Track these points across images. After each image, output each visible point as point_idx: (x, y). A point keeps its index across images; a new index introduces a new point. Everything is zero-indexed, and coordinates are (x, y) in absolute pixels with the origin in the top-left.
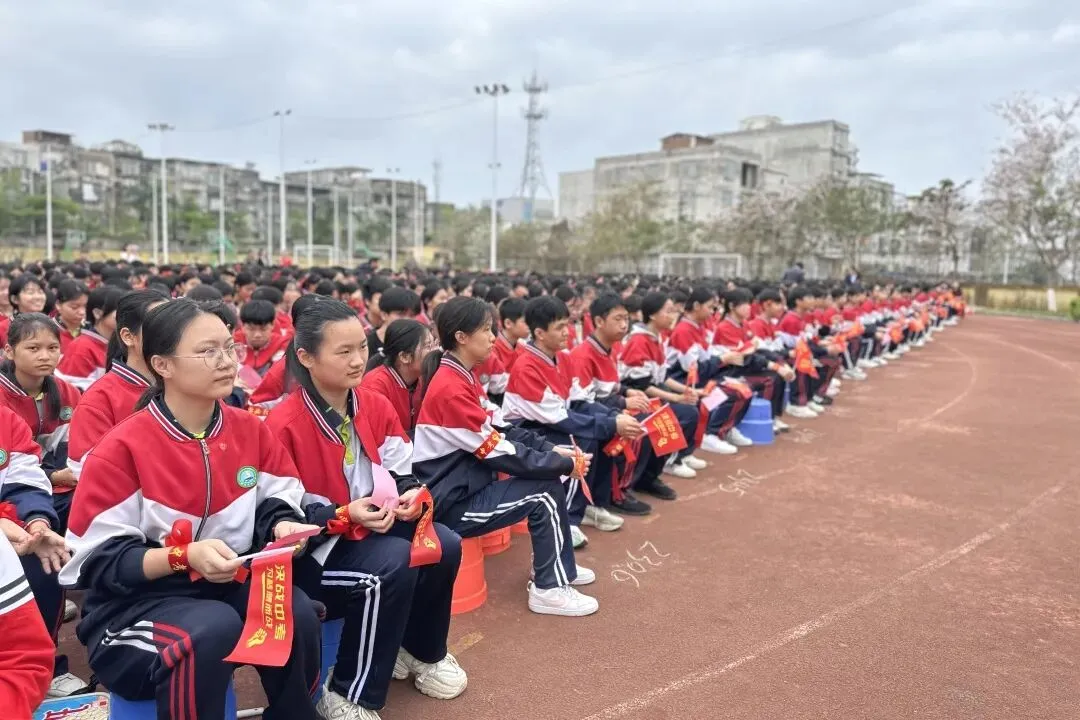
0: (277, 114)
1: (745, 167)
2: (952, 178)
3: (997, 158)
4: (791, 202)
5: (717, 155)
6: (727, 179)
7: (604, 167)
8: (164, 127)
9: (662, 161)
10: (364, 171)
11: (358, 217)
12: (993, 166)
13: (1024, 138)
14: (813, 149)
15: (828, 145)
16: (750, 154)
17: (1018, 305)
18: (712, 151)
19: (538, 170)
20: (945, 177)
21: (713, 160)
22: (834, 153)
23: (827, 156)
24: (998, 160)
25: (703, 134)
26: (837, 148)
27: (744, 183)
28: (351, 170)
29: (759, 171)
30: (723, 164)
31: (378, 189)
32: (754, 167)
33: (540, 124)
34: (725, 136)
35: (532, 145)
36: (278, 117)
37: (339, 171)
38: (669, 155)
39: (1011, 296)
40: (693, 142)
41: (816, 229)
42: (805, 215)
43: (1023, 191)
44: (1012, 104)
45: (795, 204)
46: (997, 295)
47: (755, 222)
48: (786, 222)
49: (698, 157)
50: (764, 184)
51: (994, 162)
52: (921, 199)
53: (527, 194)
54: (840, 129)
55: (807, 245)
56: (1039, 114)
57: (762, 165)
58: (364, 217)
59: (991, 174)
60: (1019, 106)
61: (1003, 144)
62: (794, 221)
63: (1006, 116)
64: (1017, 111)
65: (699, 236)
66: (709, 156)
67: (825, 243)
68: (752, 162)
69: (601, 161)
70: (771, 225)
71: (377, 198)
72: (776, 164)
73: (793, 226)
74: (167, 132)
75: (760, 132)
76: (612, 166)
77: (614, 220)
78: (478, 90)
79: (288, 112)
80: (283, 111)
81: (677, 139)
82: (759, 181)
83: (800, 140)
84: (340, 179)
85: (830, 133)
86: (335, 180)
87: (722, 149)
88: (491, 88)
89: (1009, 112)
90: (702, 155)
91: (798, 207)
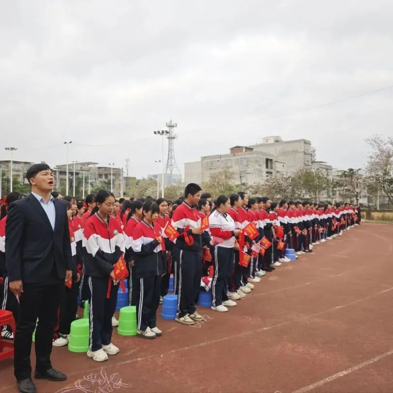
0: (65, 143)
1: (267, 160)
2: (353, 168)
3: (369, 160)
4: (289, 177)
5: (255, 155)
6: (259, 165)
7: (206, 161)
8: (12, 149)
9: (231, 158)
10: (95, 164)
11: (92, 184)
12: (368, 163)
13: (379, 153)
14: (296, 152)
15: (303, 150)
16: (269, 155)
17: (383, 219)
18: (252, 154)
19: (173, 161)
20: (350, 168)
21: (253, 158)
22: (305, 153)
23: (302, 155)
24: (370, 161)
25: (248, 145)
26: (306, 151)
27: (267, 167)
28: (89, 163)
29: (273, 161)
30: (258, 159)
31: (101, 171)
32: (271, 160)
33: (174, 141)
34: (257, 146)
35: (170, 150)
36: (66, 144)
37: (83, 164)
38: (234, 155)
39: (380, 215)
40: (244, 150)
41: (300, 188)
42: (295, 183)
43: (380, 173)
44: (373, 139)
45: (291, 179)
46: (375, 214)
47: (275, 186)
48: (287, 186)
49: (246, 156)
50: (276, 167)
51: (368, 162)
52: (341, 176)
53: (169, 172)
54: (306, 143)
55: (296, 195)
56: (384, 143)
57: (274, 160)
58: (94, 184)
59: (368, 166)
60: (376, 140)
61: (371, 155)
62: (290, 186)
63: (371, 144)
64: (376, 142)
65: (250, 191)
66: (251, 156)
67: (304, 194)
68: (270, 158)
69: (204, 158)
70: (282, 187)
71: (100, 176)
72: (280, 159)
73: (291, 188)
74: (13, 151)
75: (272, 144)
76: (209, 160)
77: (213, 185)
78: (155, 133)
79: (71, 142)
80: (68, 142)
81: (237, 148)
82: (273, 165)
83: (290, 148)
84: (83, 168)
85: (303, 144)
86: (81, 168)
87: (257, 153)
88: (161, 132)
89: (373, 142)
90: (248, 155)
91: (292, 180)
